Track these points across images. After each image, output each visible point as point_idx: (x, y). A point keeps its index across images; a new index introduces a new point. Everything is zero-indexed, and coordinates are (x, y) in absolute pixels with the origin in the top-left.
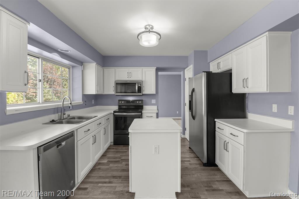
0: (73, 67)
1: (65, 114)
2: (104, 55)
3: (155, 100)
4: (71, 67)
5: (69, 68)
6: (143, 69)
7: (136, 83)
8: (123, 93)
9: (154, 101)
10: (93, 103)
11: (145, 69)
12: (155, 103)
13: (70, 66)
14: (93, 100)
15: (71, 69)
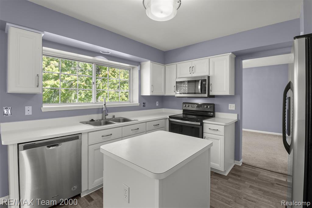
0: (133, 68)
1: (107, 115)
2: (165, 51)
3: (234, 105)
4: (132, 68)
5: (130, 70)
6: (210, 59)
7: (198, 81)
8: (185, 93)
9: (232, 107)
10: (157, 105)
11: (213, 59)
12: (234, 109)
13: (130, 68)
14: (157, 102)
15: (131, 70)
